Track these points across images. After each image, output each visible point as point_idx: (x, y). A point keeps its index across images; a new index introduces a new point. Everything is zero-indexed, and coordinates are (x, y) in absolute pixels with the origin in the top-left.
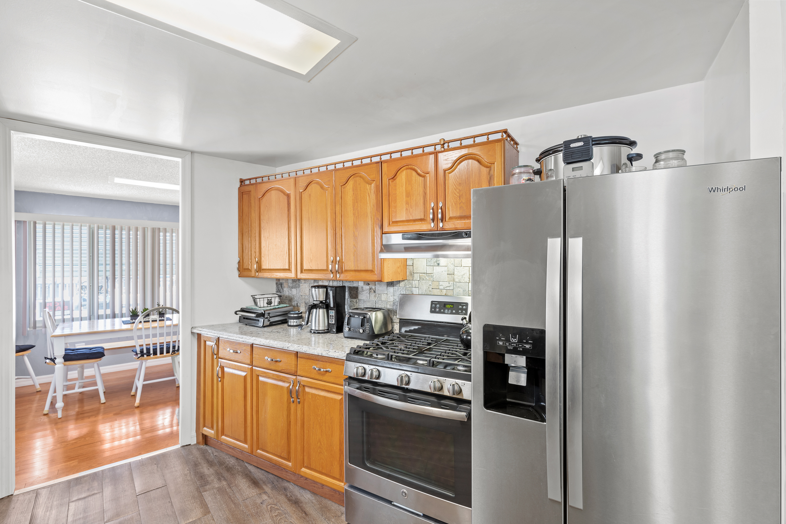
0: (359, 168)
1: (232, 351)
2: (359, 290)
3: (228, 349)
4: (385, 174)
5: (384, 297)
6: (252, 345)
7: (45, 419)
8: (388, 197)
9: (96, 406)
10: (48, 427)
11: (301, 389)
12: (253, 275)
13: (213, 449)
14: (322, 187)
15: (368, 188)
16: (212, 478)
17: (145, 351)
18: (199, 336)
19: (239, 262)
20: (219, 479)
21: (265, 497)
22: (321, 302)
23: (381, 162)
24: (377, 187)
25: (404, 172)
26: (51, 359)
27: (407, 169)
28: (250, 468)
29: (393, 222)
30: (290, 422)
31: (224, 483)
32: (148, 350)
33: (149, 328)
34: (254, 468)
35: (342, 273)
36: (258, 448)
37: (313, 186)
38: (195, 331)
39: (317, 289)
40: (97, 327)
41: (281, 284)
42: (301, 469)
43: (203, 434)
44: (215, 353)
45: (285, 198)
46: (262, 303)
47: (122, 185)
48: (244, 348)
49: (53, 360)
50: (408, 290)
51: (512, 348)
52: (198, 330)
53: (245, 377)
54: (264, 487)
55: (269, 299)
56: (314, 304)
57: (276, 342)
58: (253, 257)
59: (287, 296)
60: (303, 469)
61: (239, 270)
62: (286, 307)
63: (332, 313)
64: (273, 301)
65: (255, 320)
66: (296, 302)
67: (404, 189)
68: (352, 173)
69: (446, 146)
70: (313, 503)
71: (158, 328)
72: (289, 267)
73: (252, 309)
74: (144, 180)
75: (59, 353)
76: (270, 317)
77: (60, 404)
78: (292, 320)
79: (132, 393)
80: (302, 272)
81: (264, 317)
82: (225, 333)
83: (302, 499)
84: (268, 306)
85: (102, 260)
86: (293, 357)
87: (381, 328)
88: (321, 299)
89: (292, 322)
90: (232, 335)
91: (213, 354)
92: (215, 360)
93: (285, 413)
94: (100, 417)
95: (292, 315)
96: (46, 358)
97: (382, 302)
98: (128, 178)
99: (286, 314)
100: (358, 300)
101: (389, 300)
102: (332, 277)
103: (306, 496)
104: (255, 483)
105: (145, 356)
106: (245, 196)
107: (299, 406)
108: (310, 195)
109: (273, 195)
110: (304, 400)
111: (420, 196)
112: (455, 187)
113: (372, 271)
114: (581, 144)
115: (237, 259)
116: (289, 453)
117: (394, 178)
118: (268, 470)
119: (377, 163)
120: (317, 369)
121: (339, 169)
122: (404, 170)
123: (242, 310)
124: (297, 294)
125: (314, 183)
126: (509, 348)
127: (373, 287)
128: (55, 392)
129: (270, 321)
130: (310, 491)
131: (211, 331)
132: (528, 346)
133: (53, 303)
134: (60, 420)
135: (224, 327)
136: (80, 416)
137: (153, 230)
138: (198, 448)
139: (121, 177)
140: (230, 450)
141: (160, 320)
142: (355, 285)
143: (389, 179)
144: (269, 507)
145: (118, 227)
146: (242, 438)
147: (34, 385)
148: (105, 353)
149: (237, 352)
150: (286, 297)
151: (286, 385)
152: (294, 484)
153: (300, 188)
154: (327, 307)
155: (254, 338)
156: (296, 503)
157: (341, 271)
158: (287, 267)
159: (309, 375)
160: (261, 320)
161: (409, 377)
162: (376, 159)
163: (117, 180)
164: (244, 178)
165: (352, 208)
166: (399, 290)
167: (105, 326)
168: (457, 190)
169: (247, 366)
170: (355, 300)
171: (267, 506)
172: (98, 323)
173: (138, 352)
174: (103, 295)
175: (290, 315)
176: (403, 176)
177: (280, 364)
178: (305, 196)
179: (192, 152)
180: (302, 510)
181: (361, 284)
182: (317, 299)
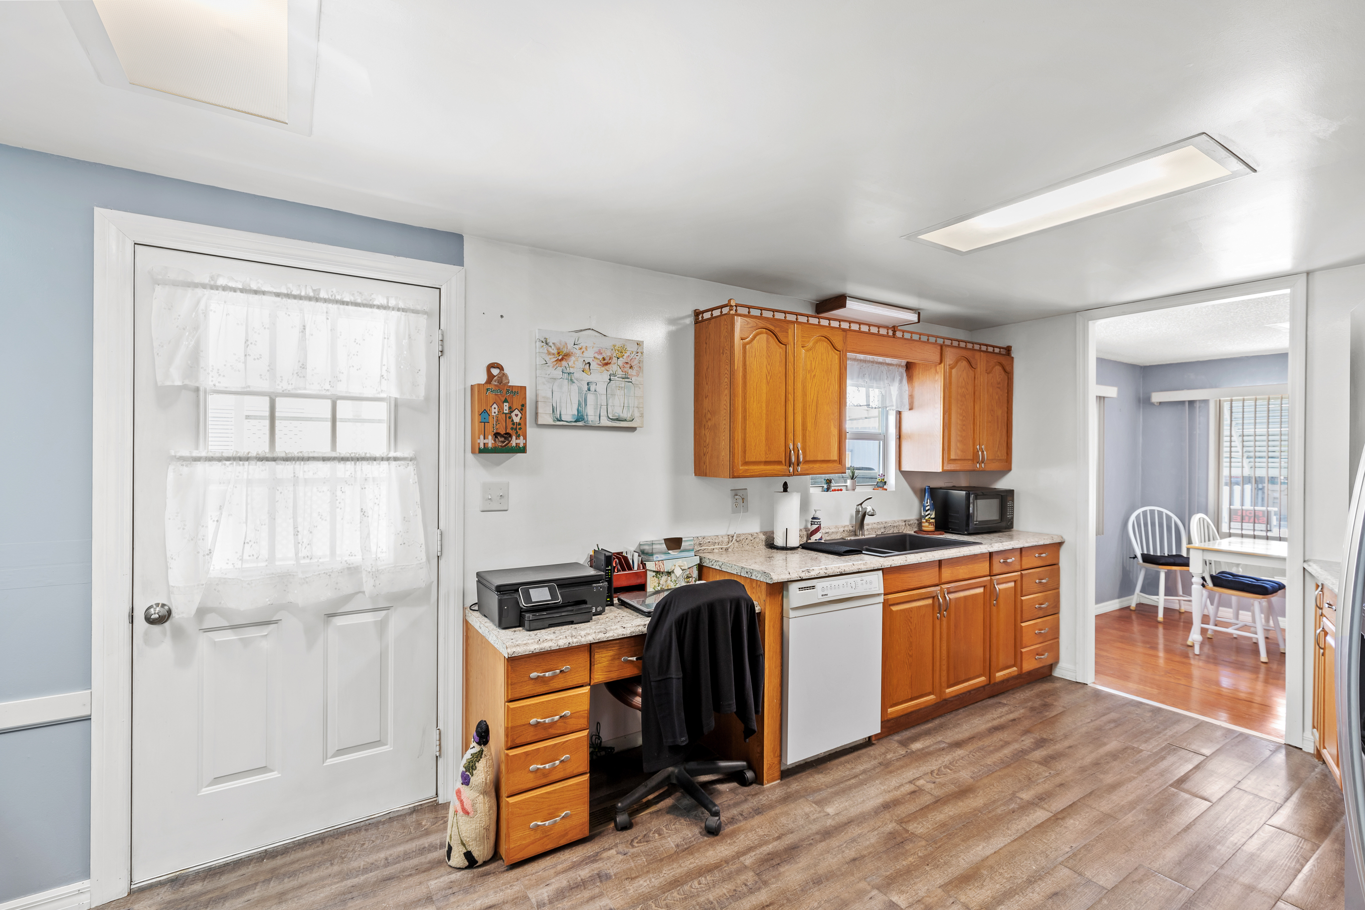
7: (1189, 651)
38: (1306, 566)
44: (1320, 606)
75: (1196, 571)
77: (1196, 637)
82: (1325, 574)
90: (1328, 577)
92: (1319, 618)
134: (1197, 657)
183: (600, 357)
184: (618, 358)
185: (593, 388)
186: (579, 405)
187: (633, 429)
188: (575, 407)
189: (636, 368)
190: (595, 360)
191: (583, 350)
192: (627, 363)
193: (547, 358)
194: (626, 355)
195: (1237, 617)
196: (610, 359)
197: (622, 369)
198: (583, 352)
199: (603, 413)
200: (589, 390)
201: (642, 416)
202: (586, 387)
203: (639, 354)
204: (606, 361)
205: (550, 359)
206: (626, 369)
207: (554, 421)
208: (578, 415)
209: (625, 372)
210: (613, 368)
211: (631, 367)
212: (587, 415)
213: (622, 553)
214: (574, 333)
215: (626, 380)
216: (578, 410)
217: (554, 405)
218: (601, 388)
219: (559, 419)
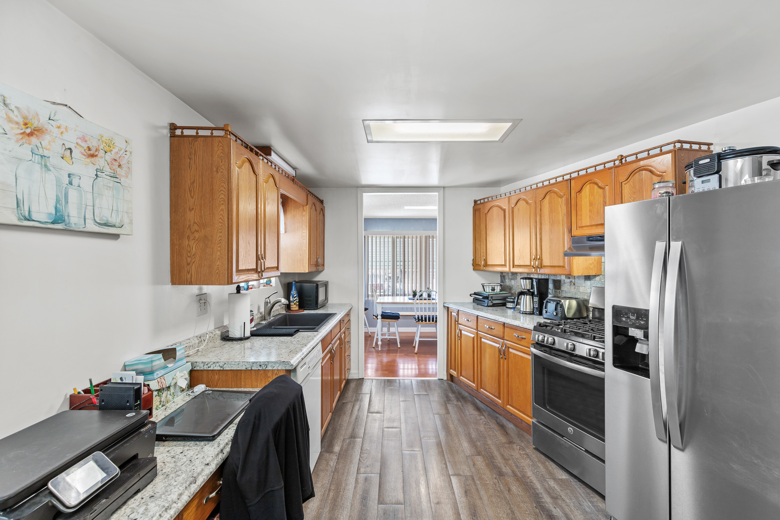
0: (554, 185)
1: (466, 320)
2: (562, 282)
3: (464, 318)
4: (573, 189)
5: (582, 289)
6: (477, 316)
7: (373, 350)
8: (575, 207)
9: (396, 348)
10: (375, 354)
11: (506, 350)
12: (482, 269)
13: (456, 385)
14: (527, 203)
15: (560, 201)
16: (453, 399)
17: (420, 318)
18: (448, 308)
19: (473, 260)
20: (457, 401)
21: (483, 417)
22: (529, 290)
23: (570, 180)
24: (567, 199)
25: (588, 186)
26: (376, 316)
27: (590, 183)
28: (477, 400)
29: (579, 227)
30: (500, 372)
31: (460, 403)
32: (422, 317)
33: (422, 303)
34: (479, 401)
35: (541, 268)
36: (481, 388)
37: (521, 203)
38: (446, 305)
39: (524, 280)
40: (396, 300)
41: (504, 276)
42: (507, 406)
43: (450, 374)
44: (457, 320)
45: (503, 212)
46: (488, 290)
47: (408, 210)
48: (473, 318)
49: (377, 317)
50: (603, 284)
51: (631, 323)
52: (447, 304)
53: (474, 338)
54: (484, 413)
55: (493, 286)
56: (522, 291)
57: (491, 315)
58: (482, 256)
59: (508, 285)
60: (508, 406)
61: (473, 265)
62: (506, 293)
63: (536, 299)
64: (496, 288)
65: (483, 301)
66: (514, 291)
67: (588, 200)
68: (548, 190)
69: (623, 161)
70: (513, 430)
71: (427, 303)
72: (505, 263)
73: (481, 293)
74: (420, 206)
75: (379, 313)
76: (493, 300)
77: (380, 343)
78: (509, 304)
79: (414, 346)
80: (513, 267)
81: (488, 299)
82: (462, 308)
83: (507, 426)
84: (492, 292)
85: (398, 258)
86: (502, 327)
87: (575, 314)
88: (528, 288)
89: (509, 305)
90: (466, 309)
91: (455, 321)
92: (457, 325)
93: (497, 365)
94: (398, 354)
95: (509, 300)
96: (374, 315)
97: (580, 293)
98: (411, 206)
99: (505, 299)
100: (560, 291)
101: (587, 292)
102: (534, 271)
103: (510, 426)
104: (478, 409)
105: (420, 321)
106: (477, 212)
107: (506, 361)
108: (519, 209)
109: (495, 210)
110: (509, 357)
111: (601, 205)
112: (630, 195)
113: (564, 267)
114: (708, 160)
115: (472, 258)
116: (499, 393)
117: (580, 191)
118: (488, 405)
119: (567, 180)
120: (516, 336)
121: (540, 188)
122: (588, 184)
123: (475, 294)
124: (515, 285)
125: (522, 200)
126: (629, 323)
127: (573, 281)
128: (377, 336)
129: (492, 302)
130: (513, 424)
131: (454, 305)
132: (642, 322)
133: (376, 285)
134: (380, 352)
135: (463, 304)
136: (389, 352)
137: (426, 237)
138: (447, 383)
139: (408, 206)
140: (466, 388)
141: (428, 299)
142: (558, 278)
143: (576, 193)
144: (484, 423)
145: (406, 236)
146: (472, 380)
147: (368, 332)
148: (400, 317)
149: (469, 321)
150: (507, 287)
151: (497, 345)
152: (504, 417)
153: (512, 204)
154: (532, 294)
155: (478, 312)
156: (502, 427)
157: (541, 266)
158: (504, 264)
159: (511, 340)
160: (486, 301)
161: (574, 345)
162: (567, 177)
163: (406, 208)
164: (477, 199)
165: (548, 218)
166: (595, 284)
167: (400, 300)
168: (632, 198)
169: (474, 330)
170: (558, 291)
171: (483, 422)
172: (396, 298)
173: (417, 318)
174: (399, 283)
175: (508, 300)
176: (587, 189)
177: (494, 331)
178: (515, 210)
179: (444, 187)
180: (505, 431)
181: (563, 278)
182: (524, 288)
183: (85, 146)
184: (106, 152)
185: (75, 181)
186: (58, 201)
187: (116, 236)
188: (52, 203)
189: (125, 168)
190: (78, 147)
191: (62, 130)
192: (116, 160)
193: (8, 127)
194: (114, 151)
195: (389, 330)
196: (96, 151)
197: (110, 165)
198: (62, 133)
199: (89, 215)
200: (71, 183)
201: (131, 222)
202: (66, 180)
203: (128, 153)
204: (91, 152)
205: (12, 128)
206: (114, 167)
207: (19, 219)
208: (56, 214)
209: (114, 170)
210: (101, 162)
211: (120, 166)
212: (68, 216)
213: (110, 380)
214: (49, 104)
215: (115, 179)
216: (56, 208)
217: (20, 197)
218: (86, 183)
219: (28, 217)
